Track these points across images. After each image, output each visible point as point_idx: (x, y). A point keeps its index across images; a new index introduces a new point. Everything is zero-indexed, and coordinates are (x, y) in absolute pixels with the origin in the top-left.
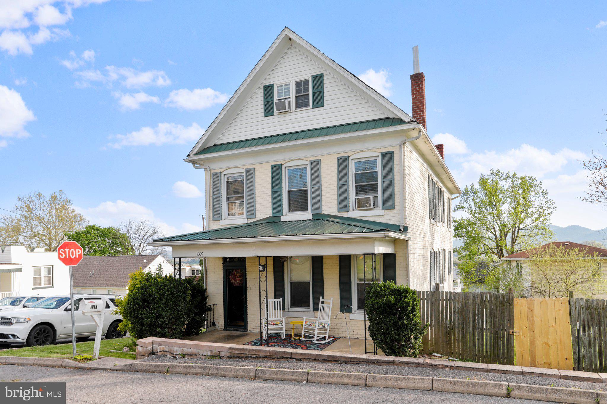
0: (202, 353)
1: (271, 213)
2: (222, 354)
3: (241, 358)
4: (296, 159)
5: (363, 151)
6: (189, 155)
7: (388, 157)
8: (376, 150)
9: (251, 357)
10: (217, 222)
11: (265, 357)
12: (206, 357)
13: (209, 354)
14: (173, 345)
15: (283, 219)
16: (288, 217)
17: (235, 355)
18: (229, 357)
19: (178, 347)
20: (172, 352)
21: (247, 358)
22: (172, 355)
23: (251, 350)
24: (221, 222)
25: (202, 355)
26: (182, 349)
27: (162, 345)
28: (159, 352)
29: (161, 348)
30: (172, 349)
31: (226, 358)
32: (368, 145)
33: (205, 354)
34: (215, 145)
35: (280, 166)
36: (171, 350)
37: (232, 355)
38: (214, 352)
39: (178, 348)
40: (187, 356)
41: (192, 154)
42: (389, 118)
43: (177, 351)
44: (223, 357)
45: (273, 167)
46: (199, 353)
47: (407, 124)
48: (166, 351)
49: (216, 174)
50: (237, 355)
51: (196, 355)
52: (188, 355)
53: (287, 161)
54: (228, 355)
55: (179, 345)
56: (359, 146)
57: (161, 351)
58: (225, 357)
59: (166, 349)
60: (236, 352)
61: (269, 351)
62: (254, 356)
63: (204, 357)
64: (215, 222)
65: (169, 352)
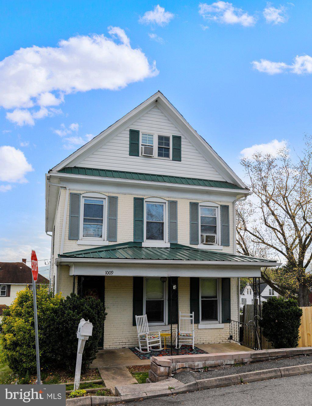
0: (226, 363)
1: (133, 239)
2: (246, 360)
3: (262, 361)
4: (157, 197)
5: (208, 201)
6: (51, 170)
7: (225, 209)
8: (218, 203)
9: (271, 359)
10: (73, 241)
11: (282, 357)
12: (230, 366)
13: (233, 362)
14: (193, 360)
15: (144, 245)
16: (147, 243)
17: (257, 359)
18: (252, 362)
19: (199, 361)
20: (193, 367)
21: (267, 360)
22: (193, 370)
23: (271, 353)
24: (79, 242)
25: (226, 365)
26: (204, 362)
27: (180, 362)
28: (178, 369)
29: (179, 365)
30: (193, 364)
31: (249, 364)
32: (212, 198)
33: (229, 363)
34: (75, 167)
35: (142, 199)
36: (191, 365)
37: (256, 360)
38: (237, 360)
39: (199, 363)
40: (210, 369)
41: (55, 170)
42: (226, 182)
43: (198, 365)
44: (246, 363)
45: (135, 199)
46: (222, 363)
47: (244, 190)
48: (186, 368)
49: (75, 194)
50: (260, 359)
51: (220, 366)
52: (211, 367)
53: (148, 197)
54: (251, 360)
55: (200, 359)
56: (206, 197)
57: (179, 369)
58: (248, 362)
59: (185, 365)
60: (259, 356)
61: (286, 352)
62: (274, 358)
63: (228, 366)
64: (70, 241)
65: (189, 368)
